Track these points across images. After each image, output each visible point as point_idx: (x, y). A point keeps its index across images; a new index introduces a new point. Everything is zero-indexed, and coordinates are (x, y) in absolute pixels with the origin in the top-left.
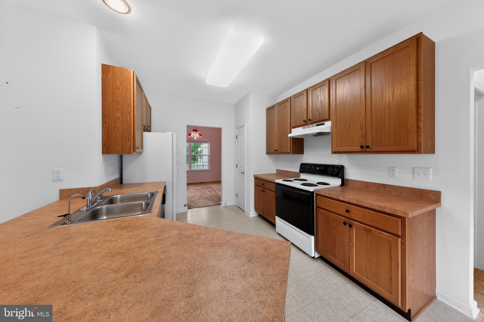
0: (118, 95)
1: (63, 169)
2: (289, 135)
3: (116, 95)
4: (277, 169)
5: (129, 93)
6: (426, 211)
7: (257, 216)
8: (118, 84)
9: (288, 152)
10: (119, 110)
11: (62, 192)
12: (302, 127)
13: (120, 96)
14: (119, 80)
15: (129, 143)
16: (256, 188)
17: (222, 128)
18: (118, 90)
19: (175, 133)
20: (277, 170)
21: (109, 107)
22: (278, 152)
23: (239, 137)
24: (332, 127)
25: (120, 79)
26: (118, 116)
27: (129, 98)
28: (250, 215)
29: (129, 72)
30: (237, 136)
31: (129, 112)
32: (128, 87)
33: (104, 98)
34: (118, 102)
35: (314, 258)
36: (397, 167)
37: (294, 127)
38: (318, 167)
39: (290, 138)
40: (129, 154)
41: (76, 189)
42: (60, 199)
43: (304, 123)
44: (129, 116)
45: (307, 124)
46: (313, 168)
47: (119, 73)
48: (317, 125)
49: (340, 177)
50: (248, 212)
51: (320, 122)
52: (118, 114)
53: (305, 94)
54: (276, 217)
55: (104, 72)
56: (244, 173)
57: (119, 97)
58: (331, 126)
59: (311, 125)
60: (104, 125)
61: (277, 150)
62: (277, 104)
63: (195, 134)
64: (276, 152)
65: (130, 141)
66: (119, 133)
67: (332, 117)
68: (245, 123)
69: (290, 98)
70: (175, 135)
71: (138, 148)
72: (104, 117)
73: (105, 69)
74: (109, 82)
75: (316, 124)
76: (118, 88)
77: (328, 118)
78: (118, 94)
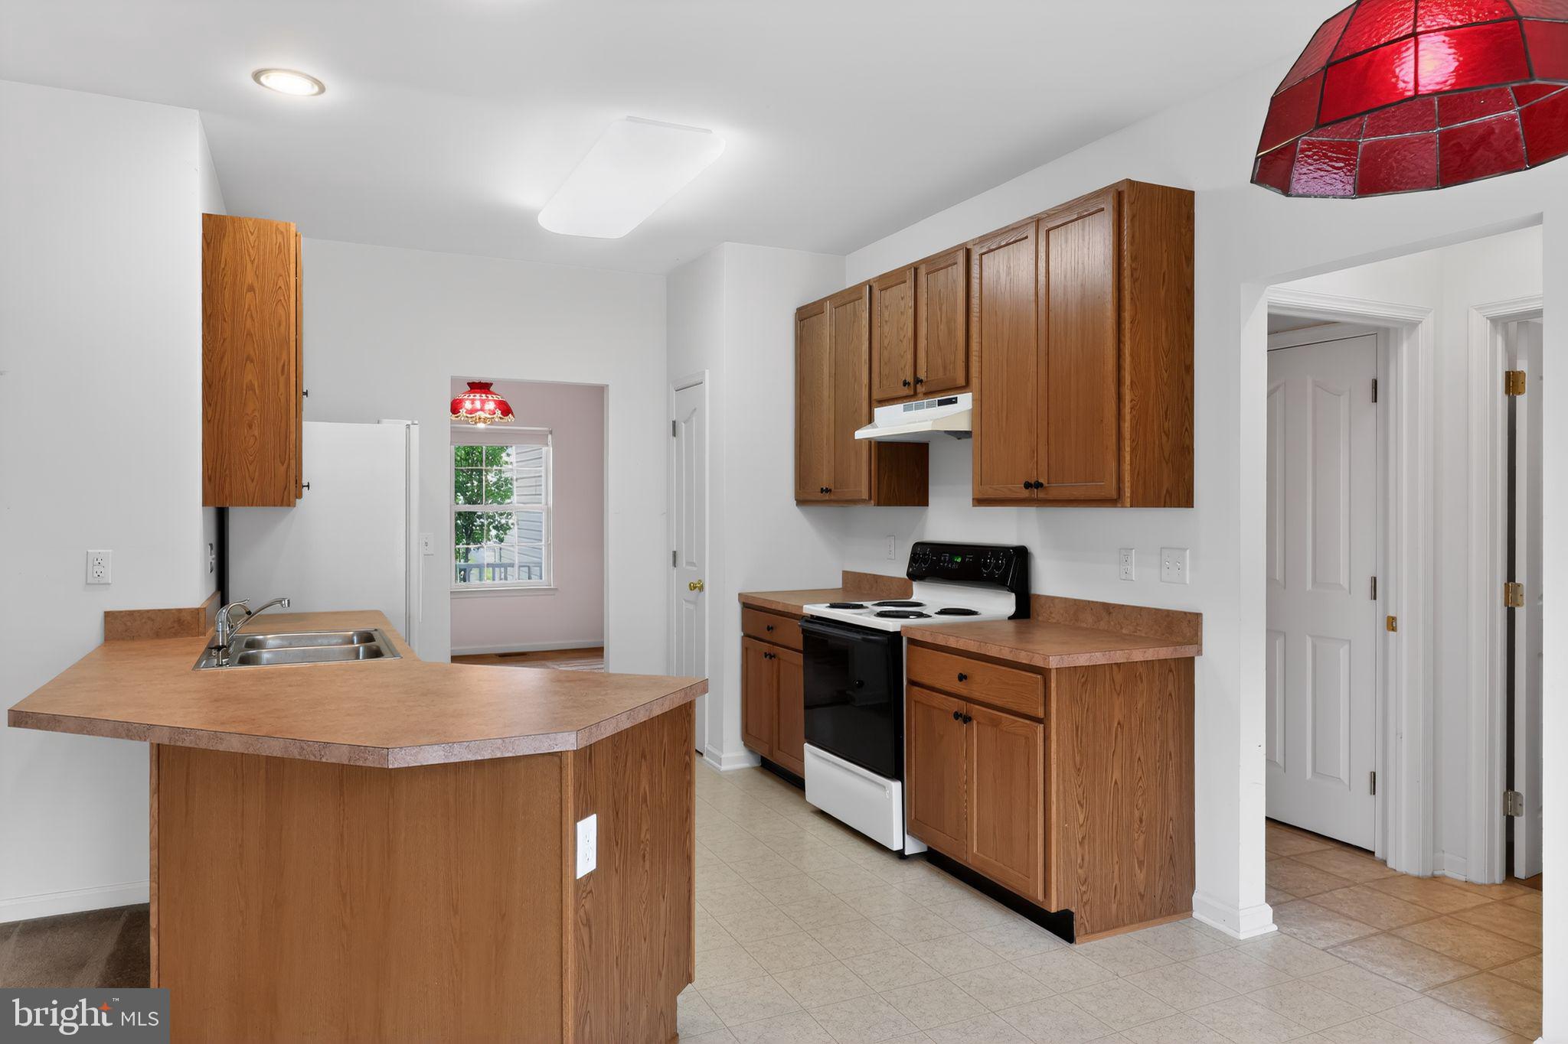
0: (249, 312)
1: (110, 551)
2: (860, 434)
3: (245, 313)
4: (843, 571)
5: (285, 304)
6: (1127, 659)
7: (755, 768)
8: (250, 278)
9: (863, 497)
10: (252, 361)
11: (111, 618)
12: (902, 405)
13: (254, 316)
14: (252, 262)
15: (283, 468)
16: (747, 649)
17: (608, 386)
18: (250, 295)
19: (416, 422)
20: (846, 574)
21: (224, 353)
22: (833, 497)
23: (682, 428)
24: (973, 412)
25: (256, 261)
26: (251, 381)
27: (283, 319)
28: (721, 765)
29: (282, 233)
30: (674, 422)
31: (284, 365)
32: (281, 283)
33: (208, 324)
34: (249, 334)
35: (900, 855)
36: (1132, 549)
37: (883, 402)
38: (957, 555)
39: (870, 442)
40: (282, 505)
41: (148, 611)
42: (106, 639)
43: (906, 391)
44: (282, 380)
45: (914, 396)
46: (945, 561)
47: (252, 238)
48: (941, 403)
49: (1011, 590)
50: (716, 752)
51: (944, 392)
52: (250, 376)
53: (910, 283)
54: (807, 746)
55: (209, 241)
56: (701, 588)
57: (252, 316)
58: (972, 409)
59: (925, 401)
60: (210, 413)
61: (828, 491)
62: (830, 298)
63: (478, 405)
64: (827, 496)
65: (286, 462)
66: (254, 435)
67: (975, 381)
68: (707, 371)
69: (870, 287)
70: (415, 430)
71: (308, 486)
72: (210, 386)
73: (215, 229)
74: (225, 272)
75: (937, 399)
76: (251, 289)
77: (961, 381)
78: (249, 309)
